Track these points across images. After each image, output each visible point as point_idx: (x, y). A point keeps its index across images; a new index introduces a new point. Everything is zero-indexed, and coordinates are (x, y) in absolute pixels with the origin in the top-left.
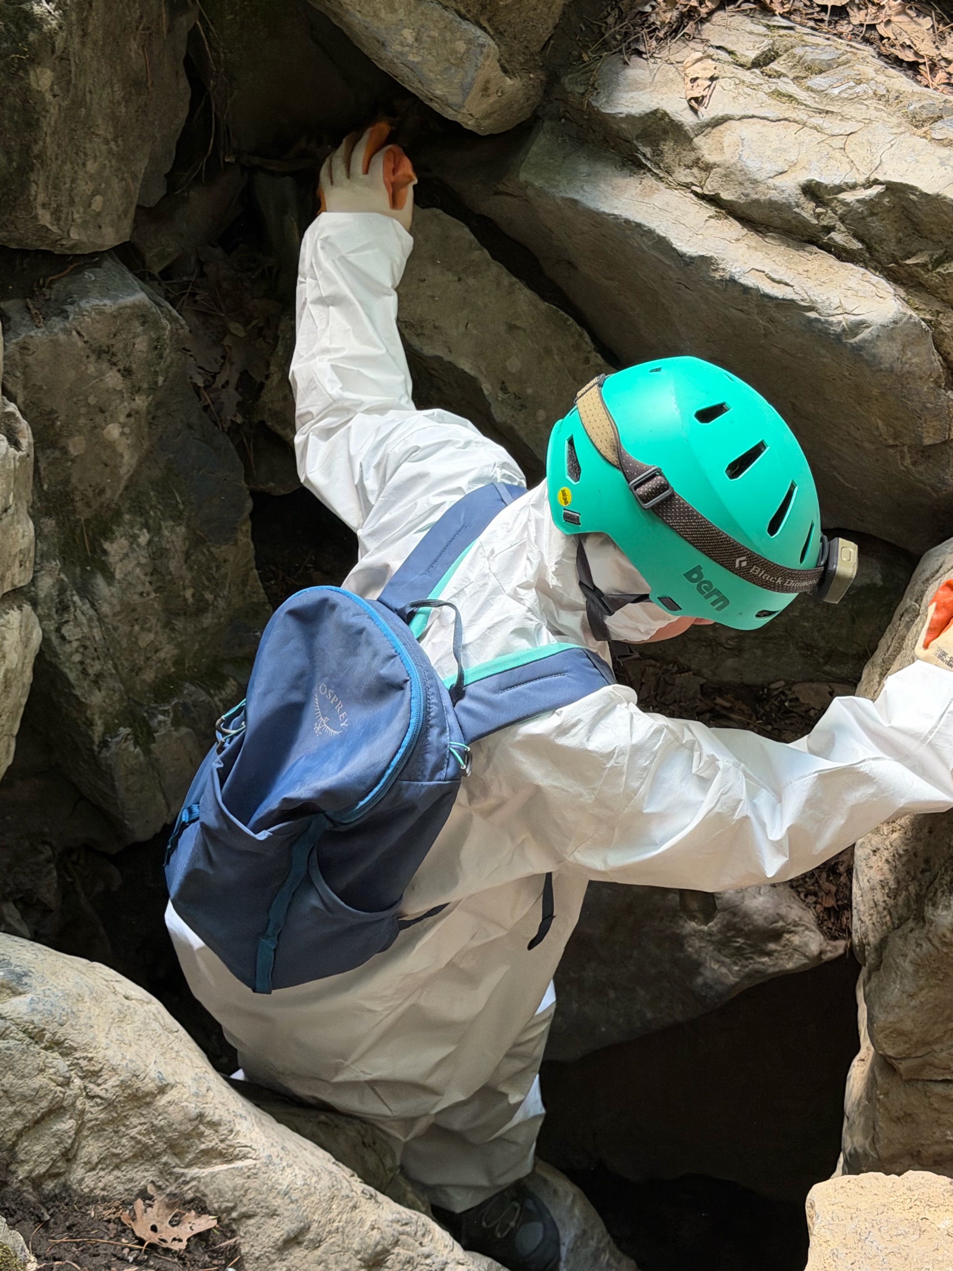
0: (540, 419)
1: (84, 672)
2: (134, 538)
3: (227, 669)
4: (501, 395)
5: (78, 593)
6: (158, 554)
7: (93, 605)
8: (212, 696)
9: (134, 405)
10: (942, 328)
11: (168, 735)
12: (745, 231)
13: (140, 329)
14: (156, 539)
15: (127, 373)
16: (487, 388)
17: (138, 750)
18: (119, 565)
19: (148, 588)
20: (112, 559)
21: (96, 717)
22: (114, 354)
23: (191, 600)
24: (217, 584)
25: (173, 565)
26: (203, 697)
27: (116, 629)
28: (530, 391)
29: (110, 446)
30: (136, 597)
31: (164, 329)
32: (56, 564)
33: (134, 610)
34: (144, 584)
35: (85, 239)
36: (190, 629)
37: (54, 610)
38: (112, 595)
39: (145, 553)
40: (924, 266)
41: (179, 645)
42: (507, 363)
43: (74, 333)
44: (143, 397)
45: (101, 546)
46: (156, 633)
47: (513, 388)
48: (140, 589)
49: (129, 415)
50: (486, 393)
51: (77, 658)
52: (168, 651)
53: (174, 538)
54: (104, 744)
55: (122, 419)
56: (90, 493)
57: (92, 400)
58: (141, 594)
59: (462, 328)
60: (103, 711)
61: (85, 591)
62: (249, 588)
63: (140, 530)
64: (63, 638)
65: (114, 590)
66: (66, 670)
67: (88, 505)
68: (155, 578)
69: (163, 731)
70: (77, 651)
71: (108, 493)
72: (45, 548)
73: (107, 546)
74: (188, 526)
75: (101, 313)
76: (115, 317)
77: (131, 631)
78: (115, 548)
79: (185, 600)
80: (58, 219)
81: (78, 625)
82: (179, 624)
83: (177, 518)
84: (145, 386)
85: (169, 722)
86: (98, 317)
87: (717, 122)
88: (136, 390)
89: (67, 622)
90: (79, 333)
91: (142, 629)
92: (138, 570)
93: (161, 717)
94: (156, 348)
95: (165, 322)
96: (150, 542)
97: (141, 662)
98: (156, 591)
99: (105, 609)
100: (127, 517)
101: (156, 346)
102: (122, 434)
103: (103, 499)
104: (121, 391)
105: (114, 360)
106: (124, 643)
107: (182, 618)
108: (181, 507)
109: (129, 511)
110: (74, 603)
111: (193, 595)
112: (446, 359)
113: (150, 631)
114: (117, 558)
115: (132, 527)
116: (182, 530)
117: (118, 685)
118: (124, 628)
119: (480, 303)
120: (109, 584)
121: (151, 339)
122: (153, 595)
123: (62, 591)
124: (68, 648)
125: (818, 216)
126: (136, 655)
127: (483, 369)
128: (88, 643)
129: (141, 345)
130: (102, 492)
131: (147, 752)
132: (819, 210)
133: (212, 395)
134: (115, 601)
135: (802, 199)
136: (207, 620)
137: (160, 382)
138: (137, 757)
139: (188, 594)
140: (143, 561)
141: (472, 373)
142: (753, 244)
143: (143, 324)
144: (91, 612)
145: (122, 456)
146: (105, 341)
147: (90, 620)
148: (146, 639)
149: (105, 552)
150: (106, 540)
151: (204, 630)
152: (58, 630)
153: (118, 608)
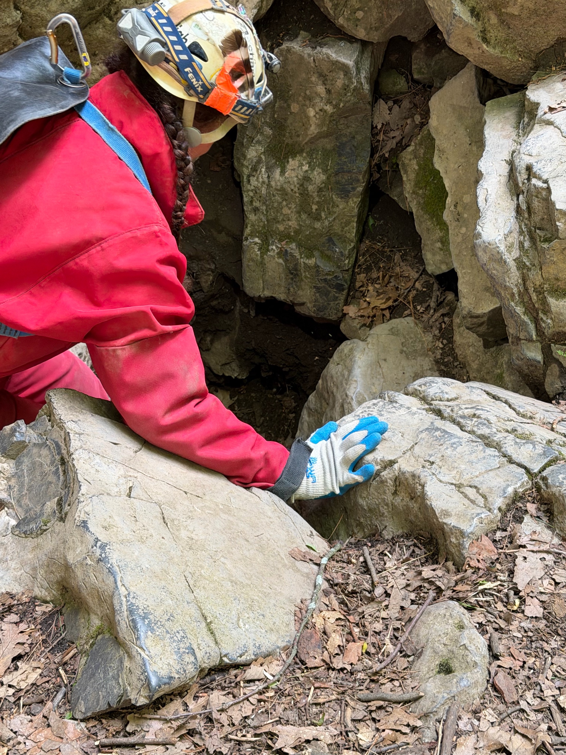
0: (462, 232)
1: (251, 202)
2: (301, 165)
3: (316, 253)
4: (453, 207)
5: (266, 168)
6: (306, 179)
7: (269, 177)
8: (301, 258)
9: (325, 108)
10: (529, 273)
11: (274, 257)
12: (506, 174)
13: (342, 76)
14: (309, 172)
15: (329, 91)
16: (449, 200)
17: (259, 253)
18: (289, 171)
19: (296, 189)
20: (289, 167)
21: (249, 225)
22: (326, 80)
23: (314, 210)
24: (330, 214)
25: (310, 188)
26: (297, 255)
27: (274, 196)
28: (466, 216)
29: (308, 118)
30: (290, 190)
31: (352, 83)
32: (261, 149)
33: (286, 195)
34: (295, 186)
35: (346, 26)
36: (308, 222)
37: (250, 167)
38: (279, 180)
39: (302, 174)
40: (540, 237)
41: (300, 225)
42: (464, 196)
43: (312, 58)
44: (332, 107)
45: (288, 158)
46: (292, 212)
47: (459, 208)
48: (292, 187)
49: (321, 110)
50: (447, 202)
51: (251, 194)
52: (293, 224)
53: (317, 177)
54: (247, 239)
55: (317, 109)
56: (293, 132)
57: (308, 92)
58: (292, 190)
59: (456, 166)
60: (253, 225)
61: (269, 169)
62: (347, 228)
63: (306, 163)
64: (249, 181)
65: (281, 179)
66: (244, 196)
67: (291, 137)
68: (301, 188)
69: (271, 253)
70: (252, 191)
71: (301, 139)
72: (260, 139)
73: (290, 160)
74: (328, 178)
75: (328, 58)
76: (333, 64)
77: (281, 203)
78: (293, 163)
79: (312, 209)
80: (336, 9)
81: (257, 180)
82: (304, 216)
83: (325, 171)
84: (334, 103)
85: (276, 251)
86: (326, 59)
87: (549, 123)
88: (329, 102)
89: (254, 176)
90: (314, 60)
91: (287, 205)
92: (295, 179)
93: (274, 247)
94: (345, 89)
95: (354, 81)
96: (306, 171)
97: (280, 218)
98: (300, 194)
99: (273, 183)
100: (305, 154)
101: (346, 88)
102: (315, 116)
103: (298, 139)
104: (322, 98)
105: (326, 82)
106: (276, 205)
107: (306, 215)
108: (329, 168)
109: (307, 153)
110: (261, 171)
111: (316, 210)
112: (441, 175)
113: (290, 208)
114: (291, 168)
115: (304, 160)
116: (323, 177)
117: (264, 219)
118: (278, 198)
119: (471, 161)
120: (280, 175)
121: (344, 84)
122: (297, 195)
123: (259, 161)
124: (249, 187)
125: (523, 183)
126: (279, 214)
127: (453, 191)
128: (258, 191)
129: (339, 83)
130: (298, 136)
131: (262, 257)
132: (526, 181)
133: (385, 138)
134: (279, 184)
135: (523, 171)
136: (318, 225)
137: (342, 105)
138: (257, 255)
139: (314, 207)
140: (300, 177)
141: (447, 189)
142: (502, 181)
143: (345, 75)
144: (266, 180)
145: (311, 126)
146: (326, 72)
147: (263, 182)
148: (286, 211)
149: (288, 162)
150: (292, 157)
151: (315, 229)
152: (249, 176)
153: (279, 188)
